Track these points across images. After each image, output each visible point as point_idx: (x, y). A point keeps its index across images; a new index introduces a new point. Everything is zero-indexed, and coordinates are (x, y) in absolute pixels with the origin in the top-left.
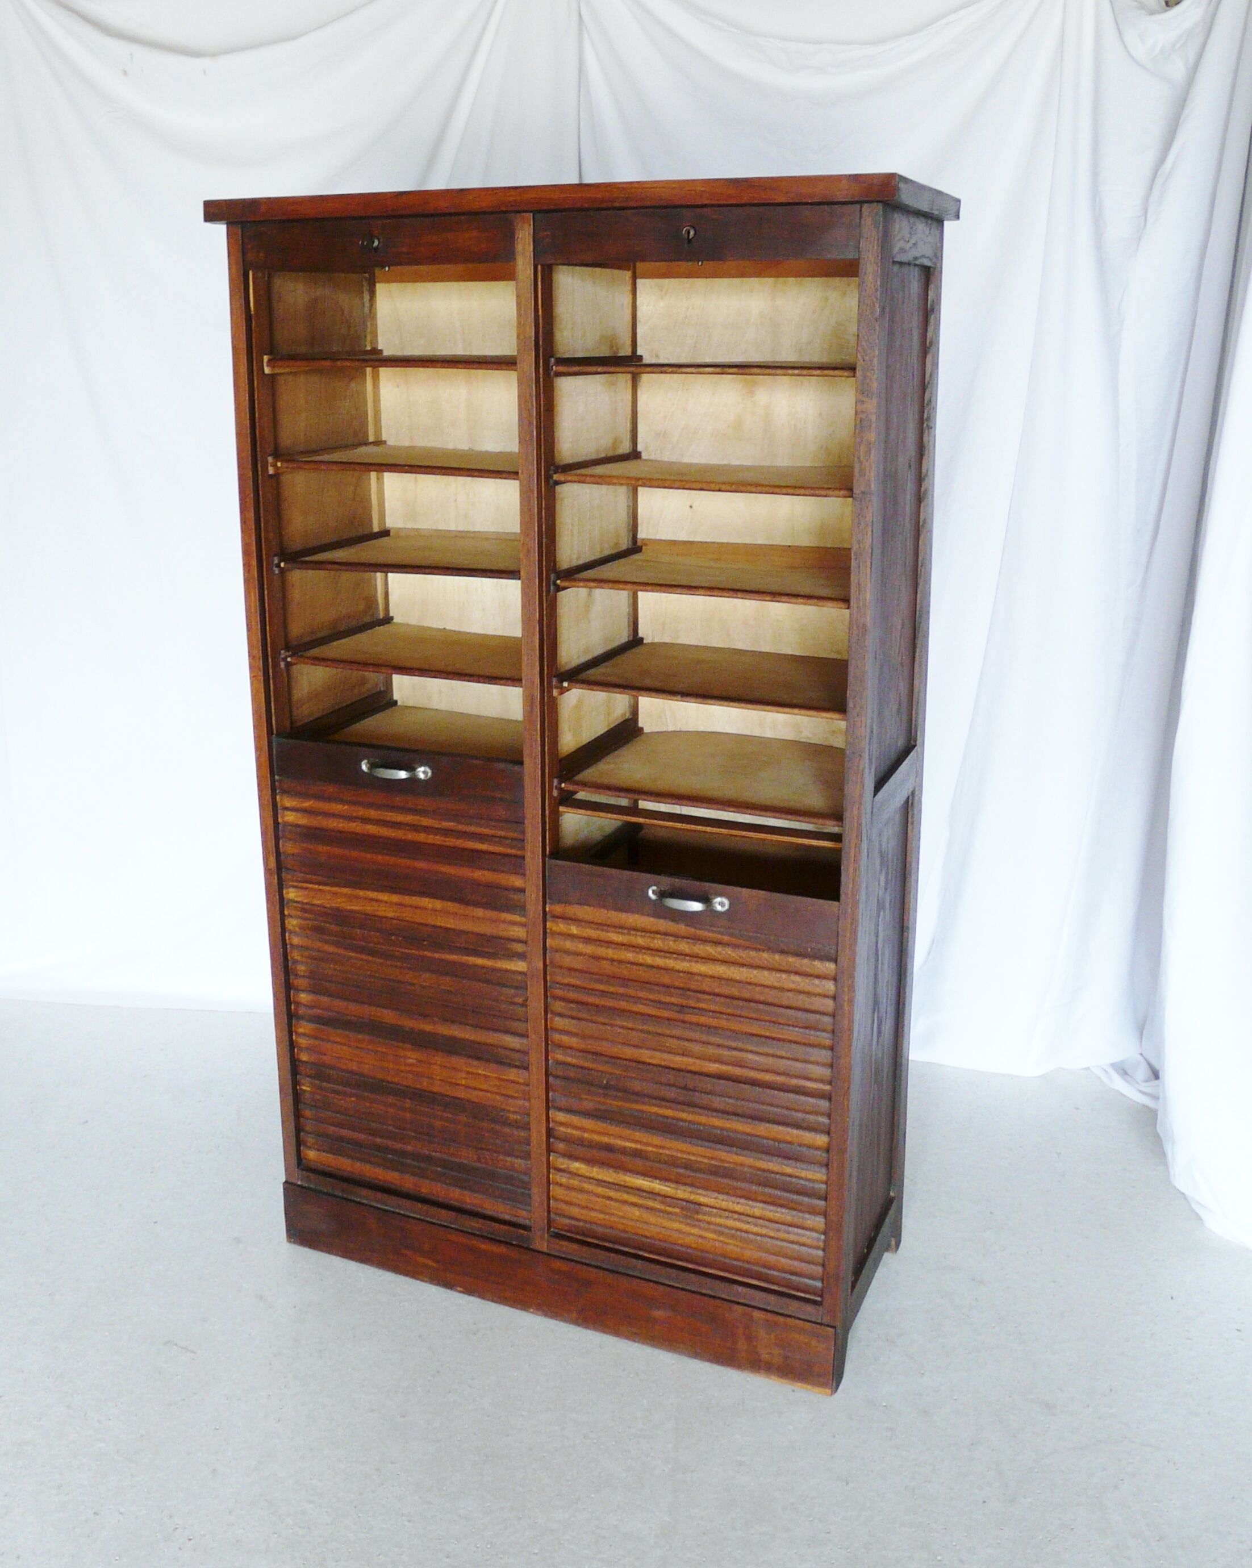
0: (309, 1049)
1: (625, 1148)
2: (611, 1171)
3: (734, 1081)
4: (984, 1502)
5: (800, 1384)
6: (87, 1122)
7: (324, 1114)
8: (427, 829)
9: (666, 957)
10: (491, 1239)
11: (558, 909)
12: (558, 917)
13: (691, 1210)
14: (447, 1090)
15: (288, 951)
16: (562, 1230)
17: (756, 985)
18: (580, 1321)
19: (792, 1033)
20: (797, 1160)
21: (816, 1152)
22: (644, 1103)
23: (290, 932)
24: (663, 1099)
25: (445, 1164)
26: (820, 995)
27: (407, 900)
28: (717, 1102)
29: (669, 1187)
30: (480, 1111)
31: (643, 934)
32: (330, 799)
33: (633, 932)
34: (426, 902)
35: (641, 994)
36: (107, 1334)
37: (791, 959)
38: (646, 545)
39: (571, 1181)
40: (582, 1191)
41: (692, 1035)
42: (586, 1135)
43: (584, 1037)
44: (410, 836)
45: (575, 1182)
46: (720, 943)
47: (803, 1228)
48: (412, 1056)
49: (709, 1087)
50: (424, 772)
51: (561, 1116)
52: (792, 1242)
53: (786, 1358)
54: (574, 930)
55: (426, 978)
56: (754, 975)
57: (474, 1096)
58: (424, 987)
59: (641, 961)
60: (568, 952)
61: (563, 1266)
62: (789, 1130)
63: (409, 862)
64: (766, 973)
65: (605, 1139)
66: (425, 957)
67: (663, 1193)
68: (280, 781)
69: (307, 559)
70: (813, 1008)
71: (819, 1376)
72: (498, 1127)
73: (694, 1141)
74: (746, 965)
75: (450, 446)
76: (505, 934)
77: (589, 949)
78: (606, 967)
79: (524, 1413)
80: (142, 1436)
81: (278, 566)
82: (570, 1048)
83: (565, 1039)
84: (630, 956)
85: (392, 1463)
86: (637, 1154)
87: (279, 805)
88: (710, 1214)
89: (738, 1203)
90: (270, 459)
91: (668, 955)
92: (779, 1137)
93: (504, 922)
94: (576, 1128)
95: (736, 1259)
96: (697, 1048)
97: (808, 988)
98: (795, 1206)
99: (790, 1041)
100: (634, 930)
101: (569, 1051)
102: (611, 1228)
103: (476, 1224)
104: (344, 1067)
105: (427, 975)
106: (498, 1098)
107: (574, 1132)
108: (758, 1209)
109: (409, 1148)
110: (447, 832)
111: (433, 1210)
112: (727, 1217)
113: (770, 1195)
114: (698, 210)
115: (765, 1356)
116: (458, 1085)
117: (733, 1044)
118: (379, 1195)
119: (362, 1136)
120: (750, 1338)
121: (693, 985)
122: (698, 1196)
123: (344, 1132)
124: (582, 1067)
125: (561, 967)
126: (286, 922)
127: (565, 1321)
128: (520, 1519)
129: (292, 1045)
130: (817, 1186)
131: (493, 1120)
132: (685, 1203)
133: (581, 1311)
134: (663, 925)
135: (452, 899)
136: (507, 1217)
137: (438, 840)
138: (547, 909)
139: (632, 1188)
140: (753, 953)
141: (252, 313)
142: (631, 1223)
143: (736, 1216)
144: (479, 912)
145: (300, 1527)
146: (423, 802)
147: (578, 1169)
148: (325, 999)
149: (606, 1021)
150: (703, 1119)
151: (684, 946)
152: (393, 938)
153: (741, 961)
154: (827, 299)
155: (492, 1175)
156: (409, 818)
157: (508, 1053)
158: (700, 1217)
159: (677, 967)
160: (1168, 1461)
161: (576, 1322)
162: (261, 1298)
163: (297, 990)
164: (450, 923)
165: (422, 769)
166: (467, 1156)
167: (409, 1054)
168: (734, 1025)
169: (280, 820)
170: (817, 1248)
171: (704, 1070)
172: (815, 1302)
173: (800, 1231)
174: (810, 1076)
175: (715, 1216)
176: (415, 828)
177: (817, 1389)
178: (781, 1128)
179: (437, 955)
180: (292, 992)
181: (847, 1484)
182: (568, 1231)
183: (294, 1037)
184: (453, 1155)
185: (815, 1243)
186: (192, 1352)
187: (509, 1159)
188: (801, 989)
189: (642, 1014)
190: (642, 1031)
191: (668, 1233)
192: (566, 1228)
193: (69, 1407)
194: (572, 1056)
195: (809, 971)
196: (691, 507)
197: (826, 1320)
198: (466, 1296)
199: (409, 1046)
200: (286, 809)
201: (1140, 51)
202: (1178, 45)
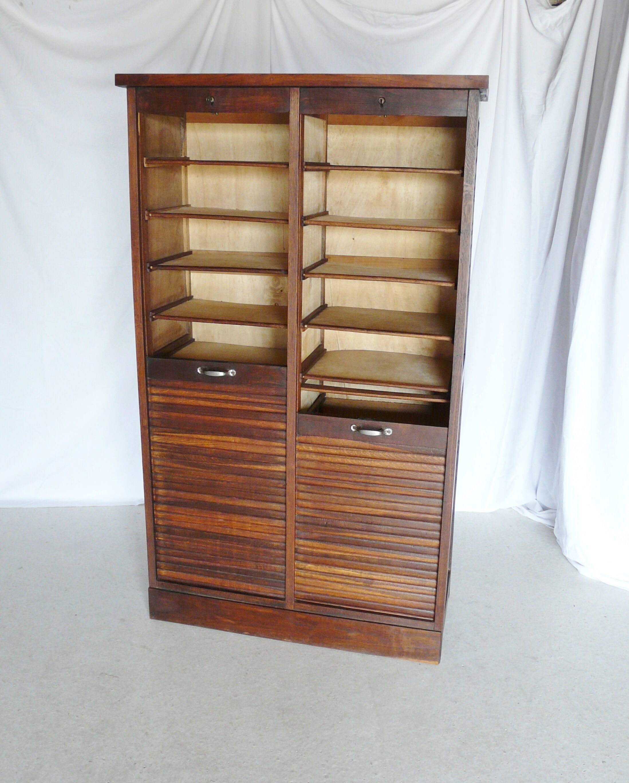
0: (163, 518)
1: (335, 555)
2: (327, 567)
3: (392, 518)
4: (518, 703)
5: (423, 661)
6: (22, 567)
7: (171, 551)
8: (232, 401)
9: (359, 460)
10: (264, 606)
11: (303, 438)
12: (302, 443)
13: (369, 583)
14: (241, 533)
15: (153, 468)
16: (300, 598)
17: (405, 470)
18: (311, 643)
19: (422, 492)
20: (422, 554)
21: (432, 549)
22: (346, 532)
23: (154, 458)
24: (356, 529)
25: (238, 571)
26: (436, 473)
27: (220, 438)
28: (383, 528)
29: (357, 572)
30: (257, 543)
31: (347, 449)
32: (178, 388)
33: (341, 448)
34: (231, 439)
35: (345, 478)
36: (67, 673)
37: (423, 457)
38: (330, 258)
39: (306, 574)
40: (312, 578)
41: (371, 497)
42: (314, 550)
43: (314, 501)
44: (224, 405)
45: (308, 574)
46: (386, 451)
47: (425, 586)
48: (221, 518)
49: (379, 522)
50: (232, 373)
51: (301, 542)
52: (420, 593)
53: (416, 649)
54: (311, 449)
55: (230, 477)
56: (403, 465)
57: (255, 535)
58: (228, 482)
59: (346, 462)
60: (307, 460)
61: (303, 616)
62: (419, 539)
63: (221, 419)
64: (410, 464)
65: (324, 551)
66: (229, 466)
67: (354, 575)
68: (150, 380)
69: (161, 264)
70: (433, 479)
71: (433, 655)
72: (267, 550)
73: (370, 549)
74: (399, 461)
75: (226, 208)
76: (274, 453)
77: (319, 458)
78: (328, 466)
79: (295, 688)
80: (103, 721)
81: (149, 268)
82: (307, 508)
83: (305, 503)
84: (340, 460)
85: (237, 719)
86: (341, 557)
87: (149, 392)
88: (377, 584)
89: (393, 577)
90: (146, 212)
91: (360, 458)
92: (414, 543)
93: (274, 446)
94: (310, 547)
95: (391, 604)
96: (374, 503)
97: (431, 470)
98: (421, 576)
99: (420, 496)
100: (342, 447)
101: (306, 509)
102: (327, 595)
103: (256, 600)
104: (183, 526)
105: (230, 476)
106: (268, 535)
107: (308, 549)
108: (403, 579)
109: (219, 565)
110: (242, 402)
111: (233, 595)
112: (387, 584)
113: (408, 572)
114: (387, 90)
115: (406, 650)
116: (247, 530)
117: (393, 500)
118: (203, 590)
119: (192, 561)
120: (398, 641)
121: (372, 472)
122: (372, 575)
123: (182, 560)
124: (312, 517)
125: (303, 468)
126: (152, 453)
127: (303, 643)
128: (308, 737)
129: (154, 516)
130: (432, 565)
131: (266, 547)
132: (365, 579)
133: (311, 638)
134: (357, 443)
135: (245, 436)
136: (272, 595)
137: (238, 406)
138: (297, 439)
139: (338, 574)
140: (403, 455)
141: (139, 135)
142: (337, 592)
143: (391, 583)
144: (261, 442)
145: (200, 755)
146: (231, 388)
147: (310, 567)
148: (173, 492)
149: (327, 493)
150: (375, 538)
151: (368, 453)
152: (212, 458)
153: (397, 459)
154: (424, 137)
155: (265, 575)
156: (223, 396)
157: (275, 512)
158: (373, 585)
159: (365, 464)
160: (591, 676)
161: (309, 643)
162: (144, 647)
163: (157, 488)
164: (244, 449)
165: (231, 371)
166: (250, 566)
167: (219, 517)
168: (394, 490)
169: (149, 401)
170: (432, 595)
171: (378, 513)
172: (430, 621)
173: (423, 587)
174: (431, 512)
175: (381, 584)
176: (227, 401)
177: (431, 662)
178: (415, 539)
179: (236, 465)
180: (154, 489)
181: (456, 703)
182: (304, 599)
183: (155, 512)
184: (243, 566)
185: (431, 593)
186: (117, 677)
187: (273, 566)
188: (427, 471)
189: (346, 488)
190: (345, 497)
191: (356, 594)
192: (303, 597)
193: (58, 711)
194: (308, 512)
195: (431, 462)
196: (353, 239)
197: (436, 629)
198: (250, 636)
199: (220, 513)
200: (153, 394)
201: (539, 26)
202: (558, 25)
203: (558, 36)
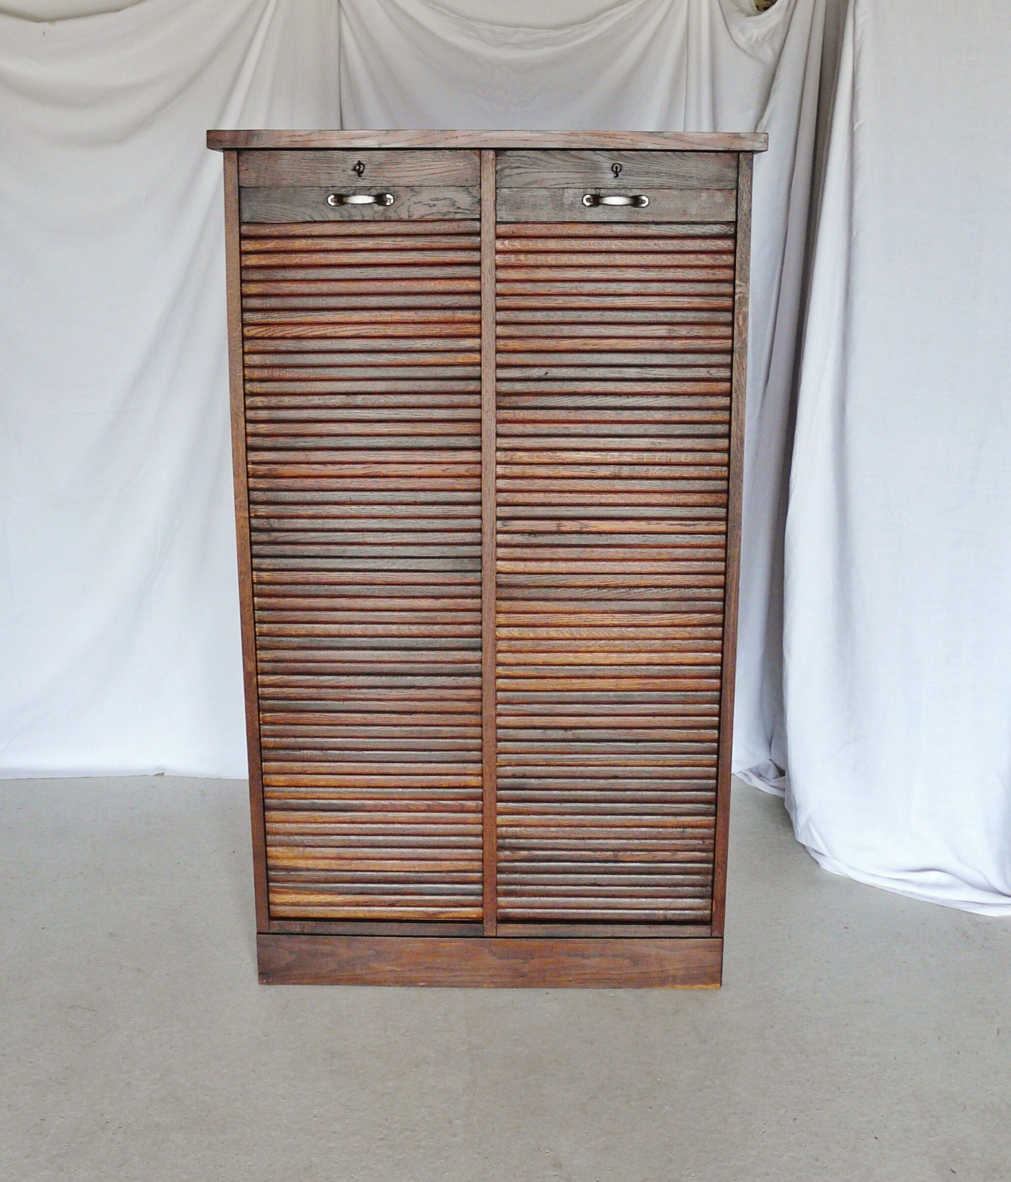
4: (685, 1045)
10: (449, 937)
18: (526, 984)
36: (22, 1005)
53: (687, 969)
61: (512, 944)
85: (262, 1065)
103: (436, 929)
111: (397, 926)
115: (672, 973)
118: (347, 925)
127: (513, 987)
128: (363, 1089)
133: (526, 976)
145: (202, 1111)
160: (804, 1008)
161: (523, 986)
172: (706, 924)
181: (592, 1044)
186: (94, 1011)
197: (715, 935)
201: (742, 40)
202: (767, 38)
203: (768, 54)
